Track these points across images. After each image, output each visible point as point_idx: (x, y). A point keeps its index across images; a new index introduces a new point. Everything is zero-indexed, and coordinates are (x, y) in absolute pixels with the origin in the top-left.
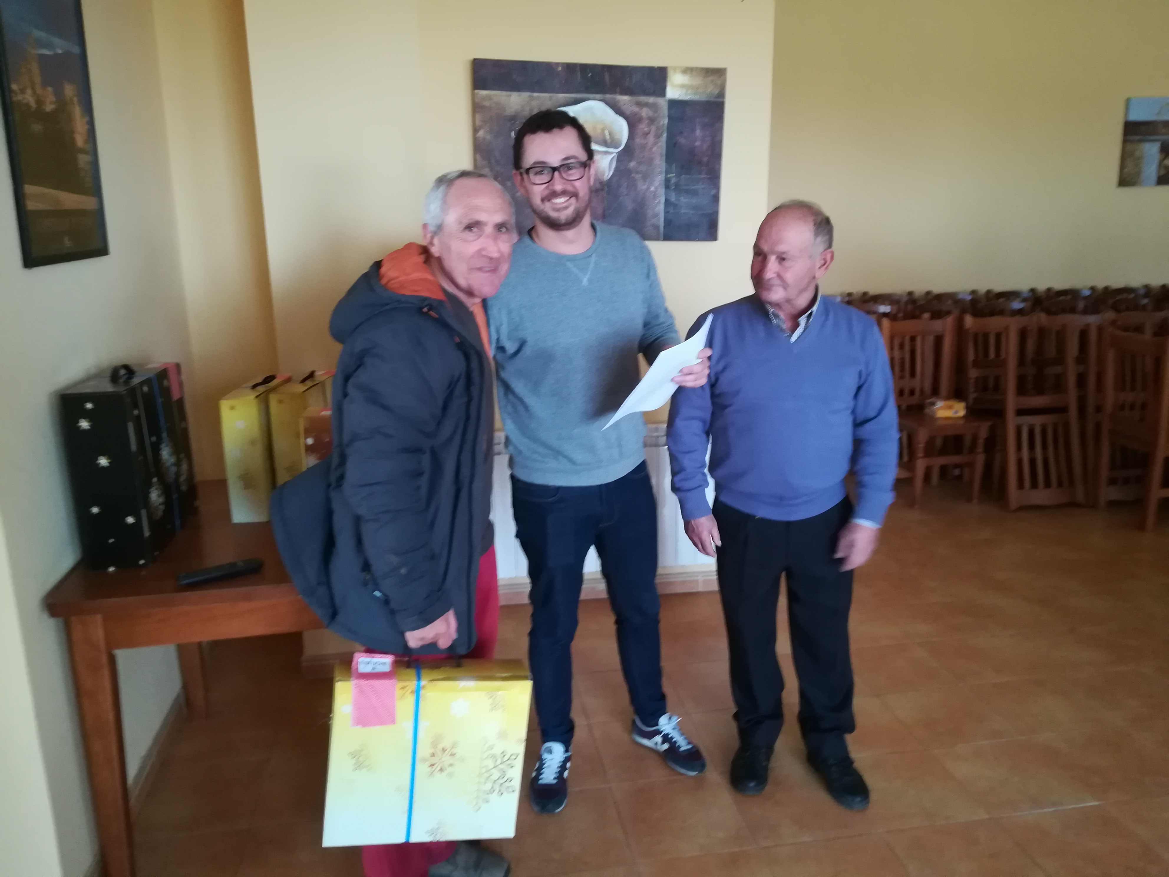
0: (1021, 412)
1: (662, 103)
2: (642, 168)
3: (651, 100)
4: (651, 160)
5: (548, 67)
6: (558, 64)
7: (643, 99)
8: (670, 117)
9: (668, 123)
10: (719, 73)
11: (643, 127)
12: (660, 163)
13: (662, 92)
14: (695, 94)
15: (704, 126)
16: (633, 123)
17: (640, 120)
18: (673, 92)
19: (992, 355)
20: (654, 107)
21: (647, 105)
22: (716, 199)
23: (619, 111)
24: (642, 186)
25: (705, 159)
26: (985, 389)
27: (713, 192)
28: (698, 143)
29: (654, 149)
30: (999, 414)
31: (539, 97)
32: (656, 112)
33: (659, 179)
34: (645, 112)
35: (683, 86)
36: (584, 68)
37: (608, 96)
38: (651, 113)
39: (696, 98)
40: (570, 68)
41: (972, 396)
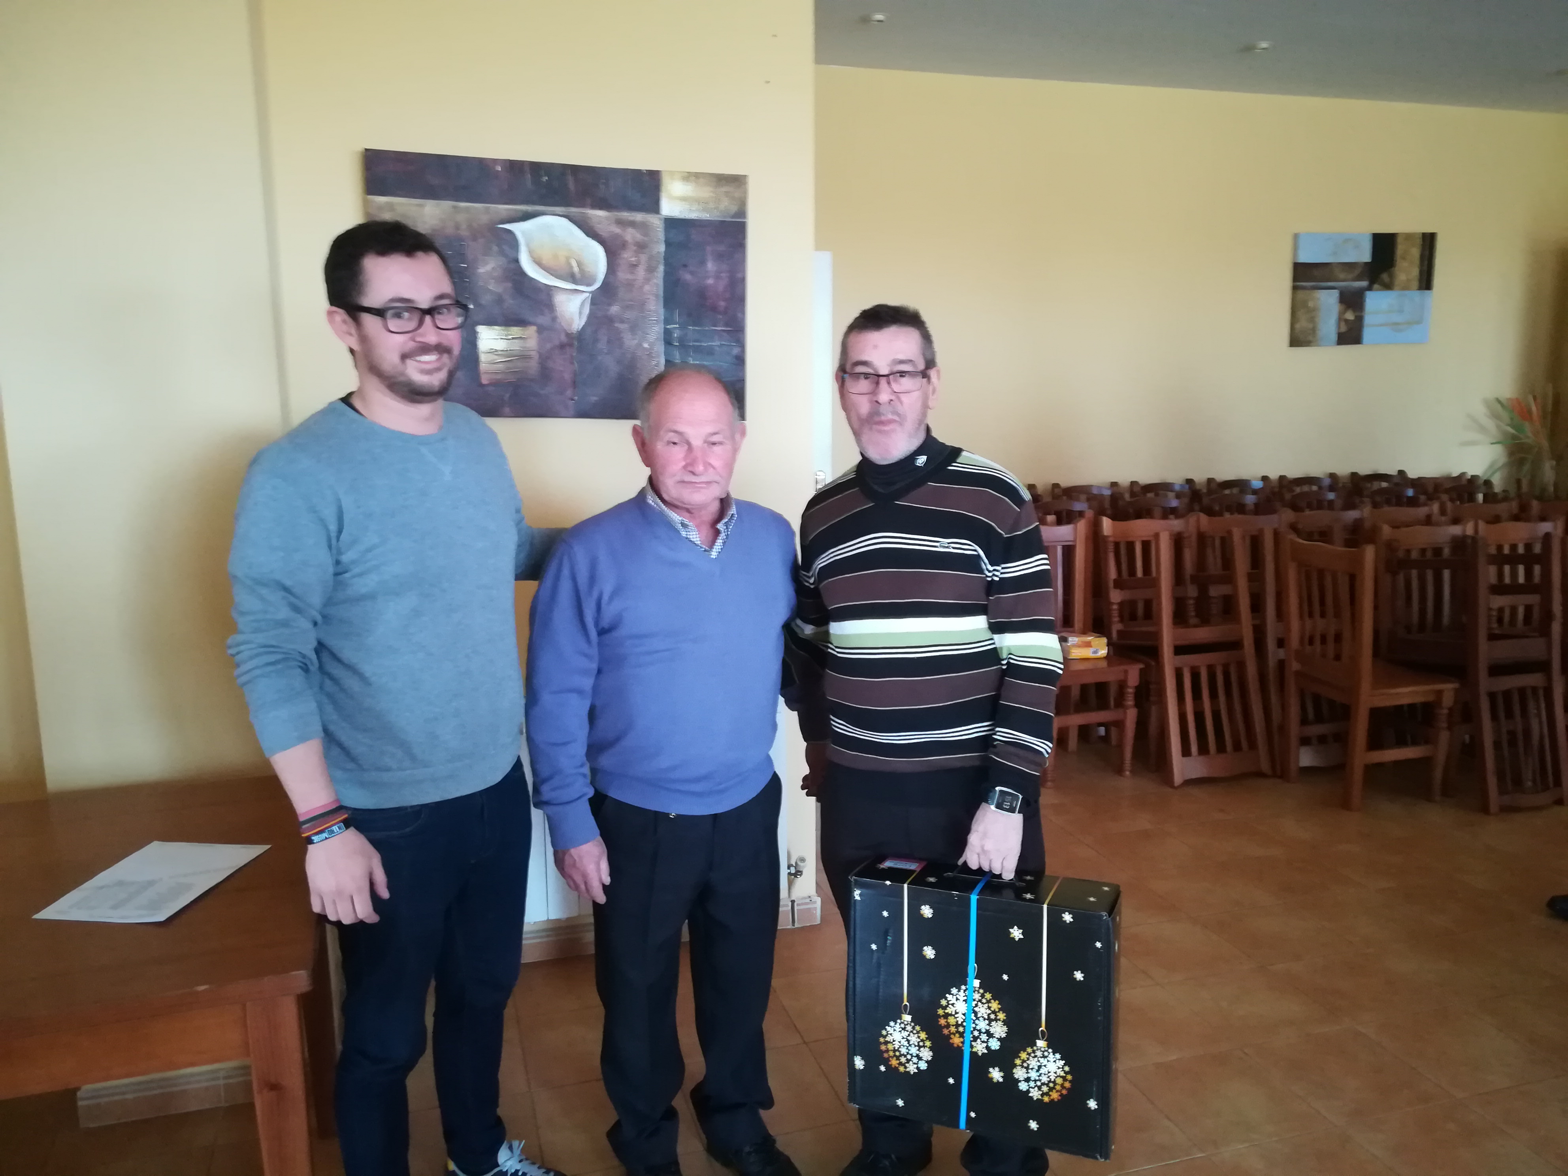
0: (1179, 650)
1: (655, 222)
2: (629, 315)
3: (639, 217)
4: (641, 305)
5: (482, 165)
6: (495, 161)
7: (626, 215)
8: (668, 243)
9: (666, 252)
10: (737, 181)
11: (628, 256)
12: (656, 308)
13: (655, 207)
14: (705, 210)
15: (720, 257)
16: (612, 250)
17: (624, 245)
18: (670, 207)
19: (1140, 573)
20: (643, 227)
21: (633, 224)
22: (740, 360)
23: (591, 232)
24: (630, 341)
25: (722, 304)
26: (1133, 617)
27: (736, 351)
28: (710, 281)
29: (647, 288)
30: (1152, 652)
31: (467, 208)
32: (646, 234)
33: (655, 332)
34: (631, 235)
35: (684, 199)
36: (536, 167)
37: (573, 210)
38: (639, 237)
39: (705, 216)
40: (515, 167)
41: (1116, 627)
